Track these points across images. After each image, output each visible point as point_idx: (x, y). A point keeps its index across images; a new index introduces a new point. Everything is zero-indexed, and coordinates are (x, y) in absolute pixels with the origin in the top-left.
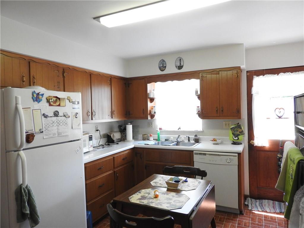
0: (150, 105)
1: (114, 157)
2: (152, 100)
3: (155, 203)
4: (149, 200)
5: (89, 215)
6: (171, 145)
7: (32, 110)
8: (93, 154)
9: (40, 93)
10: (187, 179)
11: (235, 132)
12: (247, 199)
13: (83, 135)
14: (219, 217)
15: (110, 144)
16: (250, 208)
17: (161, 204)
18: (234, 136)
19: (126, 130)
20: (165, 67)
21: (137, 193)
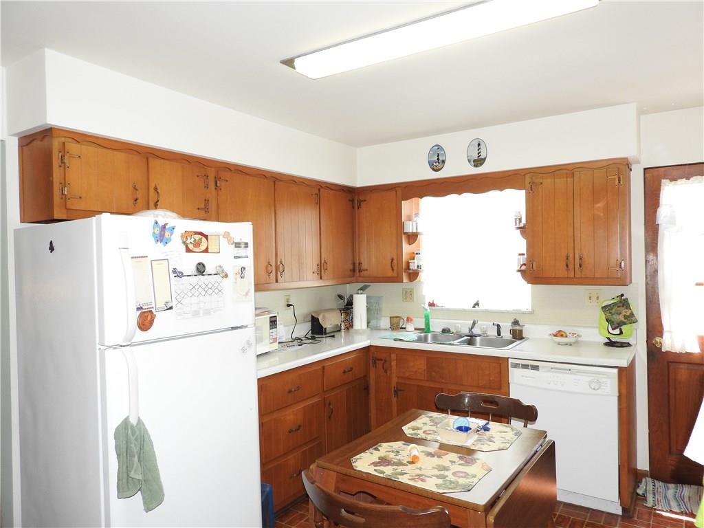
0: (406, 248)
1: (324, 367)
2: (413, 237)
3: (410, 476)
4: (395, 467)
5: (266, 493)
6: (456, 342)
7: (151, 261)
8: (277, 359)
9: (166, 224)
10: (487, 424)
11: (614, 316)
12: (644, 480)
13: (256, 315)
14: (571, 519)
15: (316, 336)
16: (650, 503)
17: (423, 477)
18: (610, 326)
19: (353, 306)
20: (443, 162)
21: (371, 450)
